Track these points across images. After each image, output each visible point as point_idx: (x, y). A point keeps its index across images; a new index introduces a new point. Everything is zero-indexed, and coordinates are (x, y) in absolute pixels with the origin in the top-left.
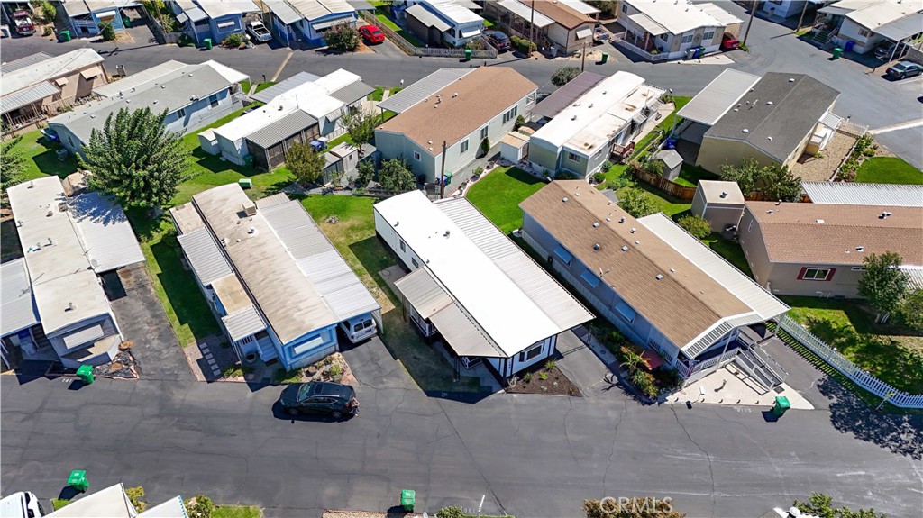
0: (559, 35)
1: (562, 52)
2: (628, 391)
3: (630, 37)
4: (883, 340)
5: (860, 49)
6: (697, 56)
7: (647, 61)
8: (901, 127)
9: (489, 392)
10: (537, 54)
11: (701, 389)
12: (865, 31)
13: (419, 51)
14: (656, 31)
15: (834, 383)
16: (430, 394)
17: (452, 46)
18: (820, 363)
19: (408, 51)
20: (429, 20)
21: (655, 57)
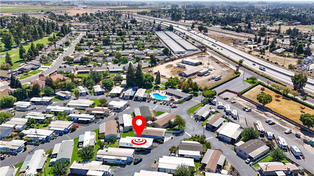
0: (107, 113)
1: (108, 116)
2: (160, 144)
3: (114, 109)
4: (173, 128)
5: (142, 100)
6: (126, 108)
7: (120, 112)
8: (156, 107)
9: (150, 151)
10: (105, 118)
11: (165, 140)
12: (142, 97)
13: (86, 125)
14: (120, 107)
15: (173, 134)
16: (146, 155)
17: (91, 122)
18: (171, 133)
19: (85, 126)
20: (86, 119)
21: (121, 111)
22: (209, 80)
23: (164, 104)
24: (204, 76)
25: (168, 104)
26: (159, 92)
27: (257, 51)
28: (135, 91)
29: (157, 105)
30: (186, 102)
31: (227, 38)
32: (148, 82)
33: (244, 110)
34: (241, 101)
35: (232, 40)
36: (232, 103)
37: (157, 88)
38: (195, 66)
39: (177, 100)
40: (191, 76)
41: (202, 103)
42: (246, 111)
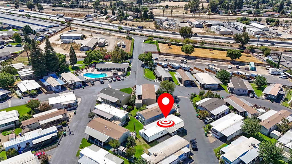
1: (69, 118)
3: (65, 108)
5: (82, 85)
6: (77, 101)
7: (77, 108)
10: (66, 123)
12: (81, 82)
14: (73, 102)
16: (186, 134)
19: (55, 147)
20: (48, 137)
23: (115, 81)
25: (119, 79)
26: (87, 71)
27: (114, 21)
28: (61, 78)
29: (109, 84)
30: (130, 71)
31: (70, 14)
32: (64, 64)
34: (169, 57)
35: (76, 15)
36: (165, 61)
38: (81, 39)
39: (120, 73)
41: (145, 68)
42: (184, 63)
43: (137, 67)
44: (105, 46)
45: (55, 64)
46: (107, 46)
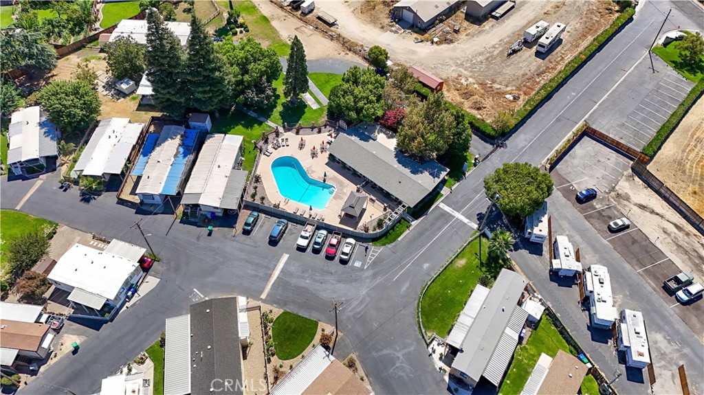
1: (42, 363)
6: (136, 291)
7: (106, 322)
8: (275, 278)
12: (216, 209)
14: (100, 305)
21: (107, 316)
22: (515, 52)
23: (316, 251)
24: (491, 22)
25: (333, 250)
26: (302, 146)
28: (191, 157)
29: (285, 257)
30: (415, 223)
32: (251, 94)
33: (671, 292)
34: (653, 212)
36: (610, 228)
37: (294, 115)
39: (373, 212)
40: (441, 21)
41: (484, 235)
42: (678, 300)
43: (458, 211)
44: (494, 17)
45: (211, 95)
46: (497, 18)
